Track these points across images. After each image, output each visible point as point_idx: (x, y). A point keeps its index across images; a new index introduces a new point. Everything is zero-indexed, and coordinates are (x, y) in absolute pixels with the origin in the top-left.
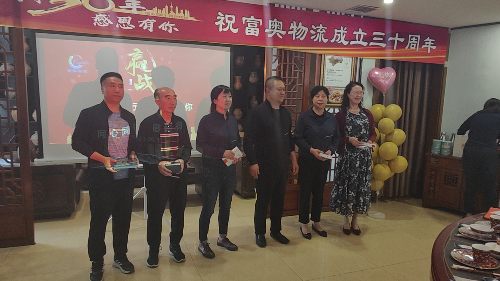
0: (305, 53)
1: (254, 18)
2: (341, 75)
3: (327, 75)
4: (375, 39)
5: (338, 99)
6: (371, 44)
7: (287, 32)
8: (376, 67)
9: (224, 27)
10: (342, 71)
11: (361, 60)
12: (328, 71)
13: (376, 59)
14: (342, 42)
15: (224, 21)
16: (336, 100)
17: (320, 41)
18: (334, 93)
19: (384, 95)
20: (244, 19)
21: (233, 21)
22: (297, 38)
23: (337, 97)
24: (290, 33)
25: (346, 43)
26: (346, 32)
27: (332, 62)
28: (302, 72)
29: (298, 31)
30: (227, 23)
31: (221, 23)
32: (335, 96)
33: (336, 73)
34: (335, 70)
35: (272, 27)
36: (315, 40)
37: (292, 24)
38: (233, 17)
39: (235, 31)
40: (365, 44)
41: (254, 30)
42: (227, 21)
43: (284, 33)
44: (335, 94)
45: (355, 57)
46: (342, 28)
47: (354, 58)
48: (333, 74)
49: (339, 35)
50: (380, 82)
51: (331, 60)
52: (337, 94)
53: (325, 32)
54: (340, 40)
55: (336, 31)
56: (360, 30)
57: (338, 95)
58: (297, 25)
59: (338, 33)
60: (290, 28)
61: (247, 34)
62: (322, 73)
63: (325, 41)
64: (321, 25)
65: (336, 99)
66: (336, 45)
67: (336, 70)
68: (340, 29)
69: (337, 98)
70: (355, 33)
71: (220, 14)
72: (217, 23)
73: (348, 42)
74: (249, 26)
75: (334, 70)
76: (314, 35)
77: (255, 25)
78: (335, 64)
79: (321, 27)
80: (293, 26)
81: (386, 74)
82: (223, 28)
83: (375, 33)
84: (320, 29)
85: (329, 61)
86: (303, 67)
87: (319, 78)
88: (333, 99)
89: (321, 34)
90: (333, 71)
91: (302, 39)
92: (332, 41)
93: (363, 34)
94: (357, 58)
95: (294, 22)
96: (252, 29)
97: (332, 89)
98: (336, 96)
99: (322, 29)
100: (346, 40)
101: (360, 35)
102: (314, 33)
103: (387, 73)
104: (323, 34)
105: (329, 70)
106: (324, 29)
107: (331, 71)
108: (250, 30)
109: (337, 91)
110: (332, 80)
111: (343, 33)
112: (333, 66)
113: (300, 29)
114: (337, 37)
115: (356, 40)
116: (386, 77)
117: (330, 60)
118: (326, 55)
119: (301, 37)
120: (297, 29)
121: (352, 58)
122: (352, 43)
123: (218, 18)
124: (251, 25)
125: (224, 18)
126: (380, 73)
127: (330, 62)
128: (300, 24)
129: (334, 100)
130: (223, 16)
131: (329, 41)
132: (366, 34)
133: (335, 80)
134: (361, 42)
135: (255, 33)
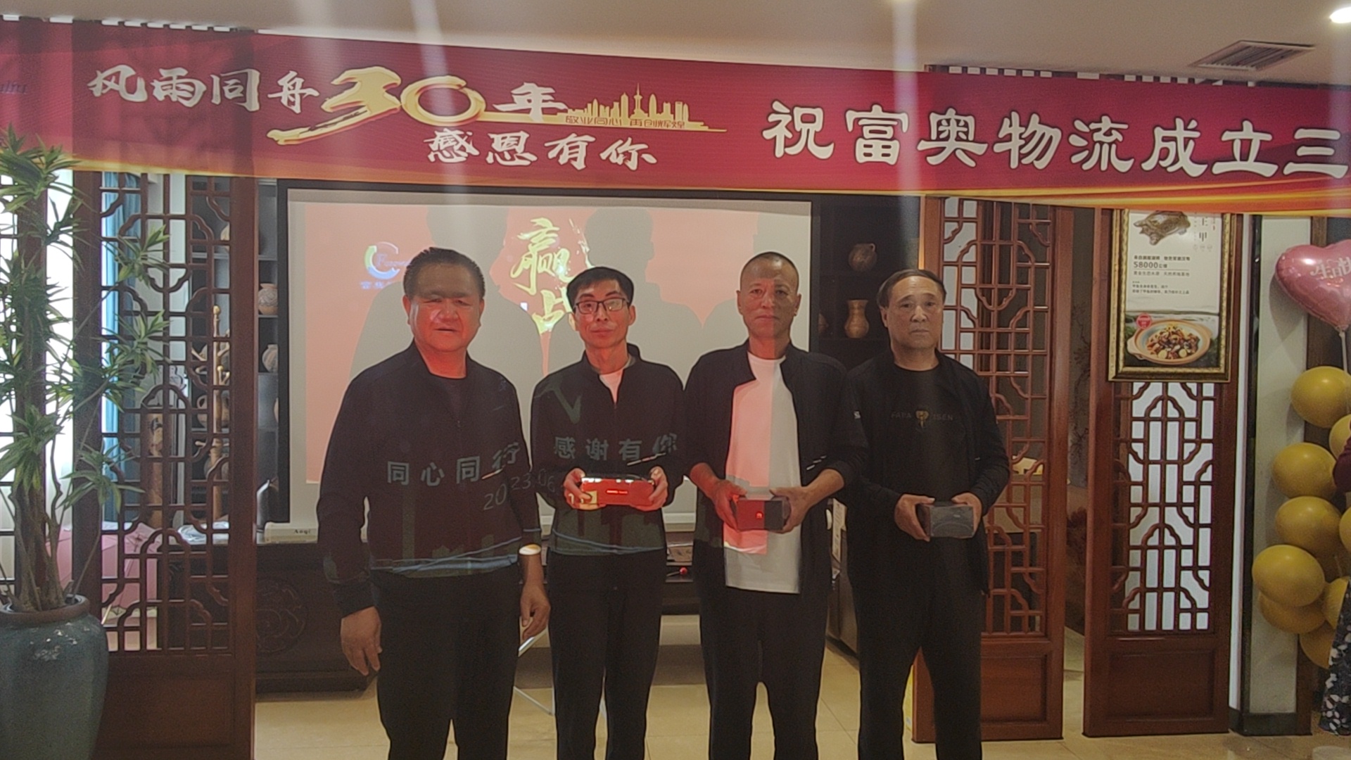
0: (1054, 207)
1: (883, 111)
2: (1185, 272)
3: (1135, 273)
4: (1302, 151)
5: (1177, 352)
6: (1291, 168)
7: (991, 147)
8: (1312, 243)
9: (789, 143)
10: (1188, 259)
11: (1256, 222)
12: (1138, 261)
13: (1312, 218)
14: (1182, 168)
15: (791, 126)
16: (1170, 355)
17: (1104, 166)
18: (1161, 333)
19: (1342, 335)
20: (851, 116)
21: (818, 126)
22: (1025, 161)
23: (1175, 344)
24: (999, 148)
25: (1196, 170)
26: (1196, 134)
27: (1150, 231)
28: (1047, 267)
29: (1028, 140)
30: (800, 132)
31: (780, 133)
32: (1165, 340)
33: (1165, 266)
34: (1162, 258)
35: (939, 133)
36: (1086, 166)
37: (1007, 121)
38: (818, 113)
39: (824, 153)
40: (1268, 170)
41: (884, 147)
42: (799, 125)
43: (980, 149)
44: (1167, 334)
45: (1232, 215)
46: (1179, 123)
47: (1228, 217)
48: (1153, 270)
49: (1171, 145)
50: (1323, 290)
51: (1145, 227)
52: (1173, 333)
53: (1120, 138)
54: (1176, 160)
55: (1159, 133)
56: (1247, 125)
57: (1176, 339)
58: (1025, 124)
59: (1165, 139)
60: (1001, 135)
61: (861, 158)
62: (1115, 267)
63: (1123, 166)
64: (1105, 119)
65: (1168, 352)
66: (1160, 175)
67: (1166, 258)
68: (1174, 129)
69: (1172, 348)
70: (1227, 136)
71: (777, 106)
72: (768, 134)
73: (1204, 167)
74: (867, 134)
75: (1158, 258)
76: (1082, 149)
77: (885, 132)
78: (1161, 237)
79: (1106, 123)
80: (1011, 126)
81: (1341, 263)
82: (786, 146)
83: (1301, 134)
84: (1104, 130)
85: (1140, 229)
86: (1049, 251)
87: (1106, 284)
88: (1157, 351)
89: (1106, 147)
90: (1153, 261)
91: (1041, 165)
92: (1148, 165)
93: (1257, 138)
94: (1242, 216)
95: (1015, 116)
96: (878, 145)
97: (1153, 318)
98: (1169, 342)
99: (1111, 129)
100: (1195, 159)
101: (1246, 144)
102: (1082, 142)
103: (1344, 259)
104: (1114, 146)
105: (1140, 257)
106: (1117, 130)
107: (1147, 262)
108: (871, 146)
109: (1174, 323)
110: (1154, 289)
111: (1187, 140)
112: (1156, 243)
113: (1034, 133)
114: (1164, 154)
115: (1234, 160)
116: (1345, 273)
117: (1141, 225)
118: (1127, 210)
119: (1038, 159)
120: (1023, 136)
121: (1223, 215)
122: (1219, 168)
123: (772, 118)
124: (871, 132)
125: (790, 118)
126: (1320, 261)
127: (1142, 232)
128: (1035, 119)
129: (1163, 353)
130: (788, 111)
131: (1136, 168)
132: (1268, 137)
133: (1163, 290)
134: (1251, 166)
135: (884, 155)
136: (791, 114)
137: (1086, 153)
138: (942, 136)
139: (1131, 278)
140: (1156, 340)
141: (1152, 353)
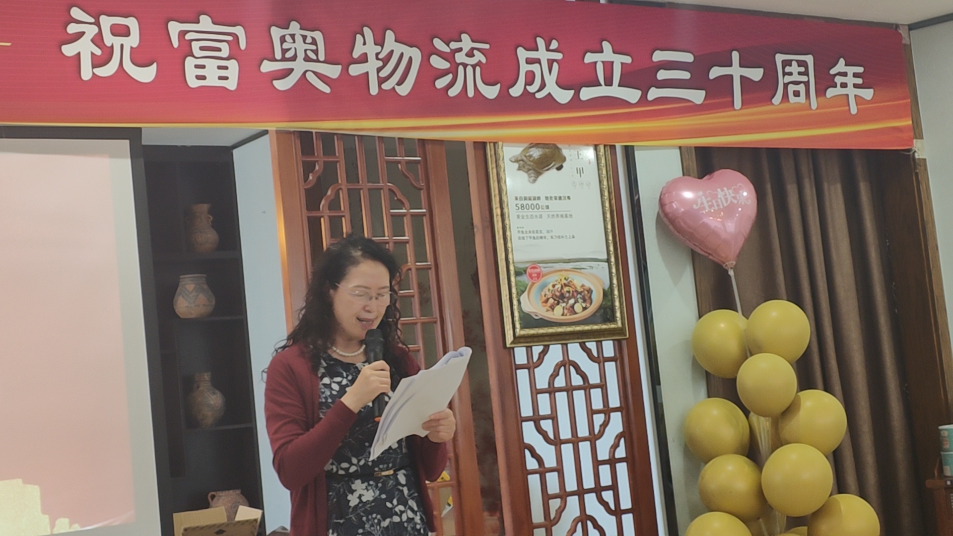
0: (423, 142)
1: (214, 23)
2: (568, 213)
3: (518, 216)
4: (662, 75)
5: (572, 307)
6: (654, 93)
7: (345, 70)
8: (684, 175)
9: (98, 62)
10: (569, 198)
11: (629, 152)
12: (520, 202)
13: (680, 148)
14: (549, 94)
15: (98, 40)
16: (566, 311)
17: (471, 93)
18: (554, 286)
19: (731, 273)
20: (174, 28)
21: (133, 40)
22: (386, 86)
23: (569, 298)
24: (355, 70)
25: (564, 96)
26: (559, 56)
27: (527, 167)
28: (423, 215)
29: (386, 61)
30: (112, 46)
31: (85, 48)
32: (558, 294)
33: (548, 207)
34: (543, 198)
35: (284, 51)
36: (453, 92)
37: (359, 37)
38: (132, 23)
39: (146, 75)
40: (632, 95)
41: (220, 68)
42: (109, 39)
43: (333, 71)
44: (558, 286)
45: (605, 146)
46: (541, 42)
47: (602, 148)
48: (536, 212)
49: (535, 68)
50: (705, 225)
51: (521, 162)
52: (566, 285)
53: (484, 60)
54: (543, 86)
55: (523, 54)
56: (606, 45)
57: (569, 292)
58: (380, 42)
59: (529, 61)
60: (356, 54)
61: (193, 83)
62: (497, 211)
63: (491, 92)
64: (465, 37)
65: (563, 308)
66: (528, 102)
67: (547, 198)
68: (536, 49)
69: (567, 303)
70: (589, 58)
71: (76, 13)
72: (69, 50)
73: (571, 93)
74: (196, 51)
75: (539, 198)
76: (444, 73)
77: (219, 50)
78: (538, 174)
79: (466, 43)
80: (365, 44)
81: (720, 194)
82: (94, 66)
83: (659, 56)
84: (465, 51)
85: (516, 165)
86: (423, 195)
87: (489, 231)
88: (552, 308)
89: (470, 70)
90: (535, 202)
91: (404, 90)
92: (516, 91)
93: (619, 60)
94: (613, 147)
95: (367, 30)
96: (212, 64)
97: (543, 269)
98: (562, 297)
99: (473, 49)
100: (562, 84)
101: (609, 66)
102: (443, 65)
103: (722, 190)
104: (478, 69)
105: (521, 198)
106: (478, 49)
107: (529, 203)
108: (203, 67)
109: (565, 274)
110: (540, 235)
111: (551, 62)
112: (534, 181)
113: (391, 53)
114: (530, 78)
115: (600, 85)
116: (725, 205)
117: (517, 161)
118: (500, 143)
119: (400, 83)
120: (380, 56)
121: (596, 147)
122: (587, 94)
123: (72, 29)
124: (202, 49)
125: (95, 29)
126: (701, 193)
127: (519, 169)
128: (390, 35)
129: (559, 309)
130: (92, 20)
131: (504, 94)
132: (628, 60)
133: (548, 236)
134: (616, 91)
135: (221, 78)
136: (98, 23)
137: (450, 77)
138: (289, 55)
139: (515, 223)
140: (549, 295)
141: (548, 311)
